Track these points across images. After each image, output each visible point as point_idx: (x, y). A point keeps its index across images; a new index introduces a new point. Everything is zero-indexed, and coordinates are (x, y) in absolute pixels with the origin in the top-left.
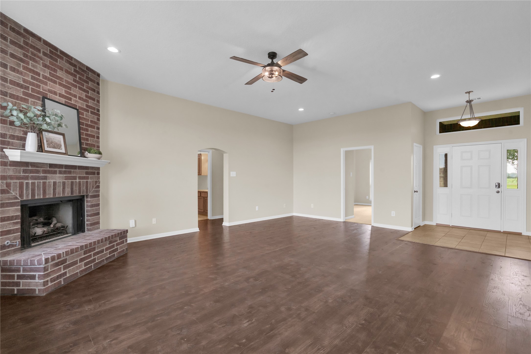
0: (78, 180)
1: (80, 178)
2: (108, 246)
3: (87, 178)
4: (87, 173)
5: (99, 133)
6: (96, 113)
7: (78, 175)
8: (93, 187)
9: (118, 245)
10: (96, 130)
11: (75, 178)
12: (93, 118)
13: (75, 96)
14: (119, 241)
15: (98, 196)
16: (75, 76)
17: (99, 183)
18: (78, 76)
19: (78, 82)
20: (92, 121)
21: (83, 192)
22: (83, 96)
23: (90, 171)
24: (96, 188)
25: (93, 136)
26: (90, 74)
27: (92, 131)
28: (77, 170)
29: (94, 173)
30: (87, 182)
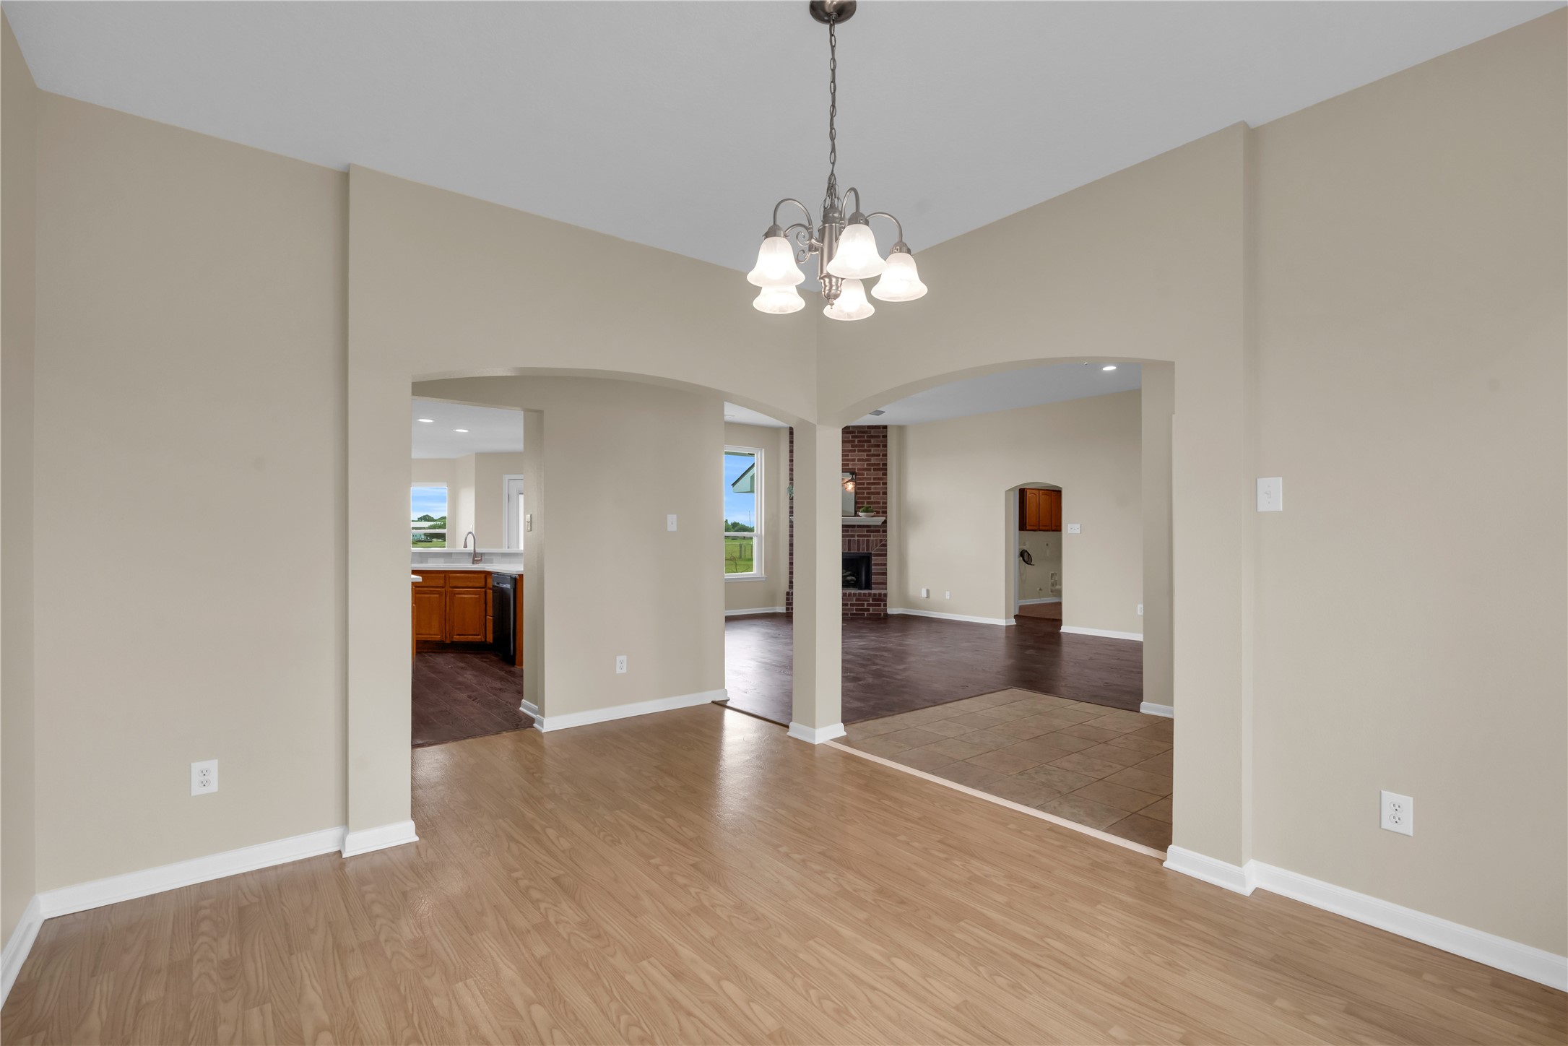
0: (856, 538)
1: (858, 536)
2: (855, 602)
3: (870, 536)
4: (868, 531)
5: (886, 488)
6: (883, 469)
7: (856, 534)
8: (876, 545)
9: (868, 605)
10: (881, 486)
11: (853, 536)
12: (877, 474)
13: (853, 460)
14: (871, 602)
15: (886, 555)
16: (854, 441)
17: (886, 541)
18: (856, 440)
19: (856, 446)
20: (874, 479)
21: (863, 549)
22: (864, 455)
23: (872, 529)
24: (881, 546)
25: (878, 493)
26: (873, 432)
27: (875, 488)
28: (856, 529)
29: (879, 531)
30: (868, 541)
